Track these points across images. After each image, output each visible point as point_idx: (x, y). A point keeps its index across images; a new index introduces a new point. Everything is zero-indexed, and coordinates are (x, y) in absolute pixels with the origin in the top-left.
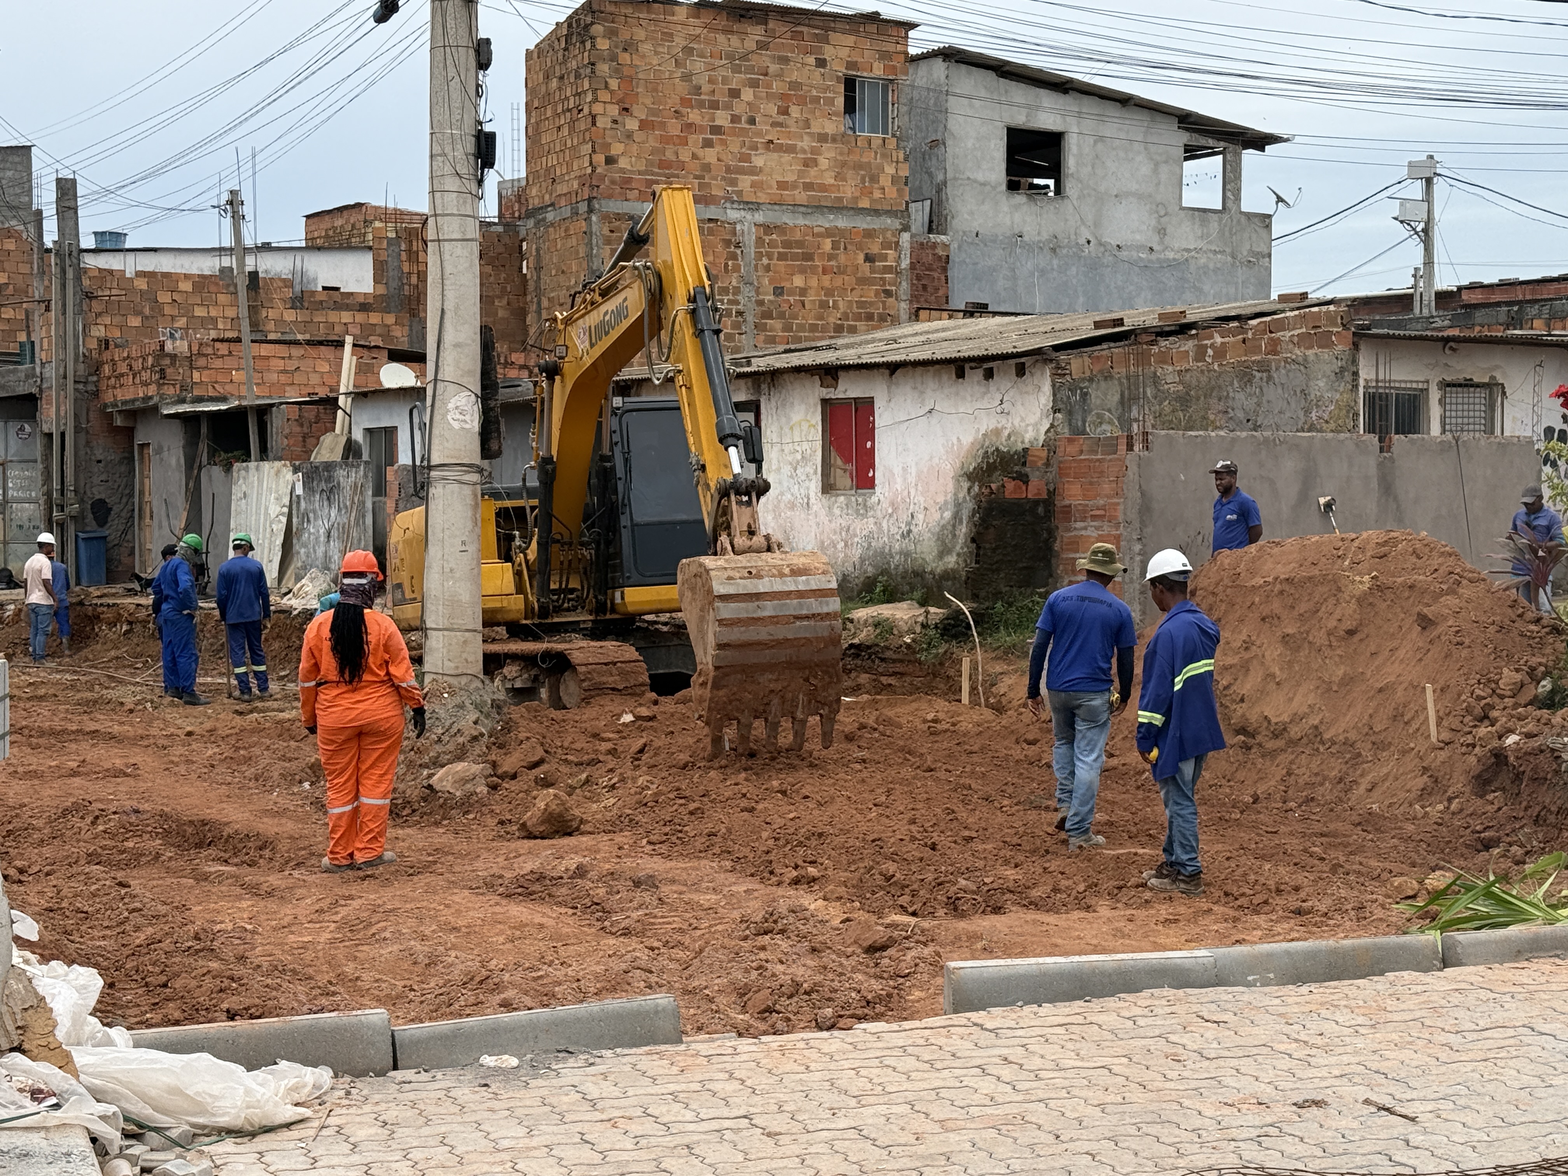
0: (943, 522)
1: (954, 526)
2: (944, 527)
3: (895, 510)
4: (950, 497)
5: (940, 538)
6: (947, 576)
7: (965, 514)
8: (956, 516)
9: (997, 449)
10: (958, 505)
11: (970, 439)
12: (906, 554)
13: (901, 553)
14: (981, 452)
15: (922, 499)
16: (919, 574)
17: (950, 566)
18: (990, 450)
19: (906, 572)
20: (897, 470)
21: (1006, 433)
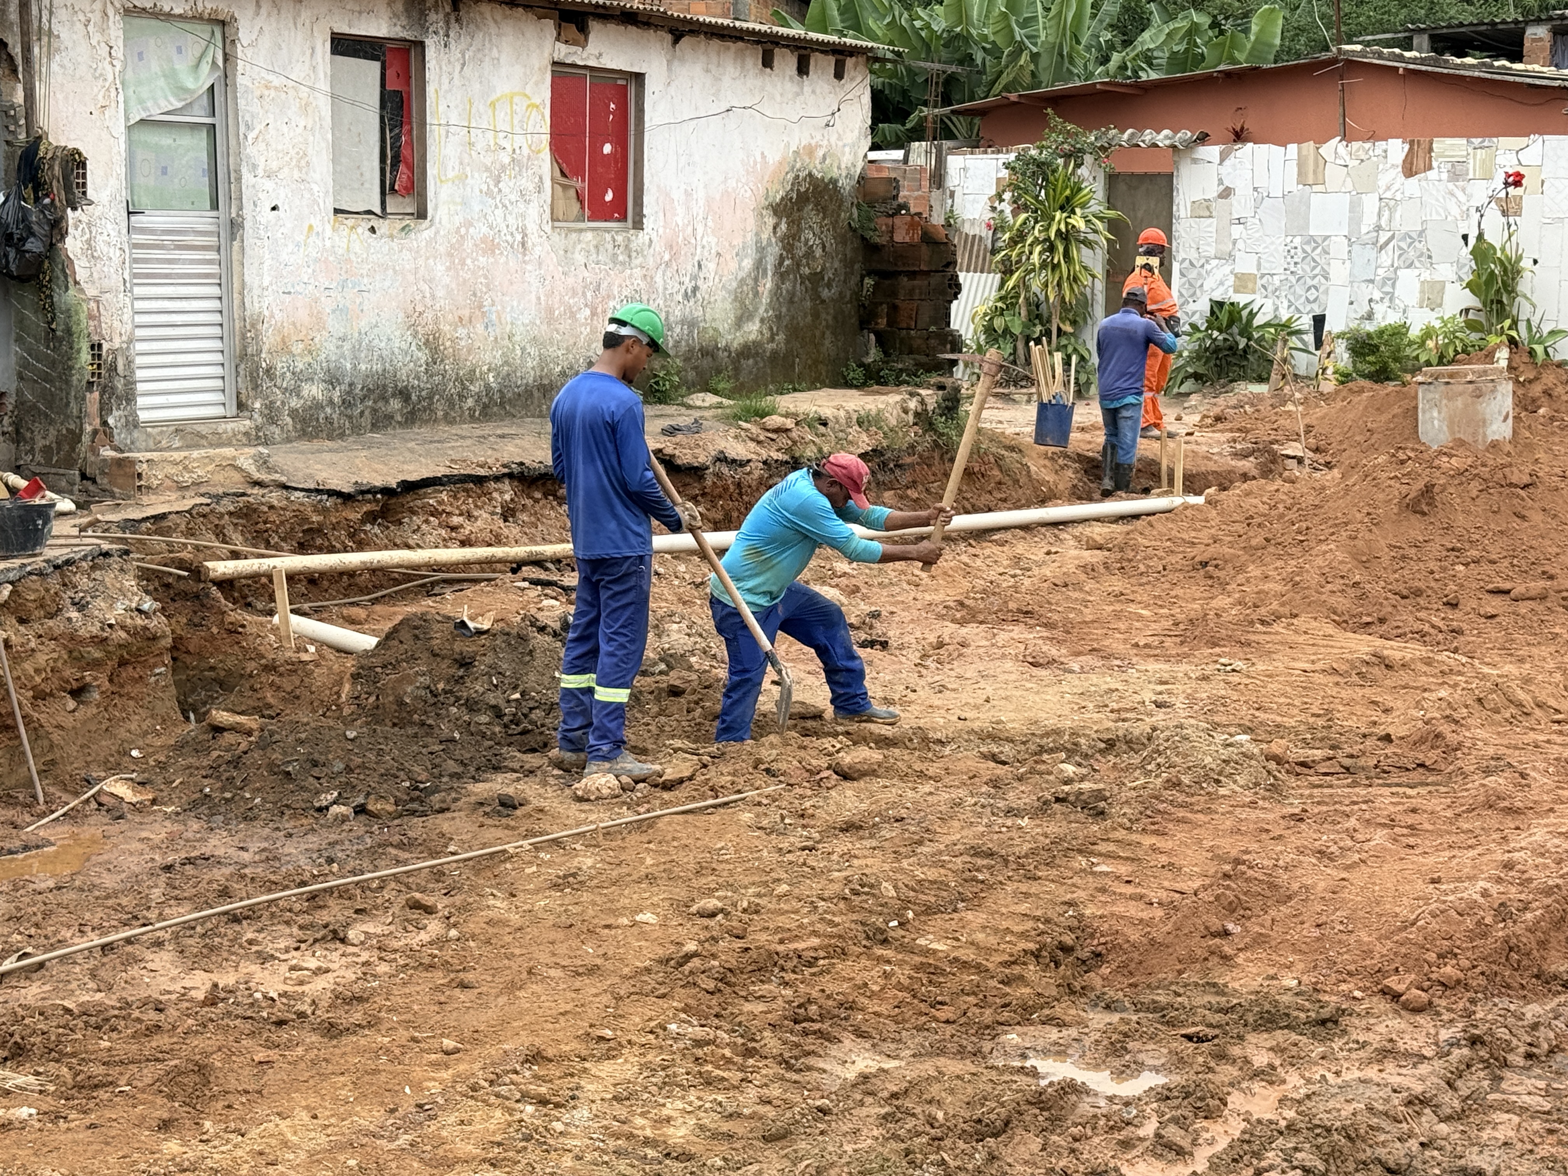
0: (742, 274)
1: (756, 280)
2: (742, 282)
3: (674, 256)
4: (750, 238)
5: (738, 299)
6: (748, 351)
7: (770, 262)
8: (759, 265)
9: (810, 175)
10: (761, 250)
11: (778, 158)
12: (692, 324)
13: (683, 322)
14: (790, 176)
15: (713, 240)
16: (709, 352)
17: (752, 337)
18: (802, 175)
19: (691, 350)
20: (677, 195)
21: (820, 153)
